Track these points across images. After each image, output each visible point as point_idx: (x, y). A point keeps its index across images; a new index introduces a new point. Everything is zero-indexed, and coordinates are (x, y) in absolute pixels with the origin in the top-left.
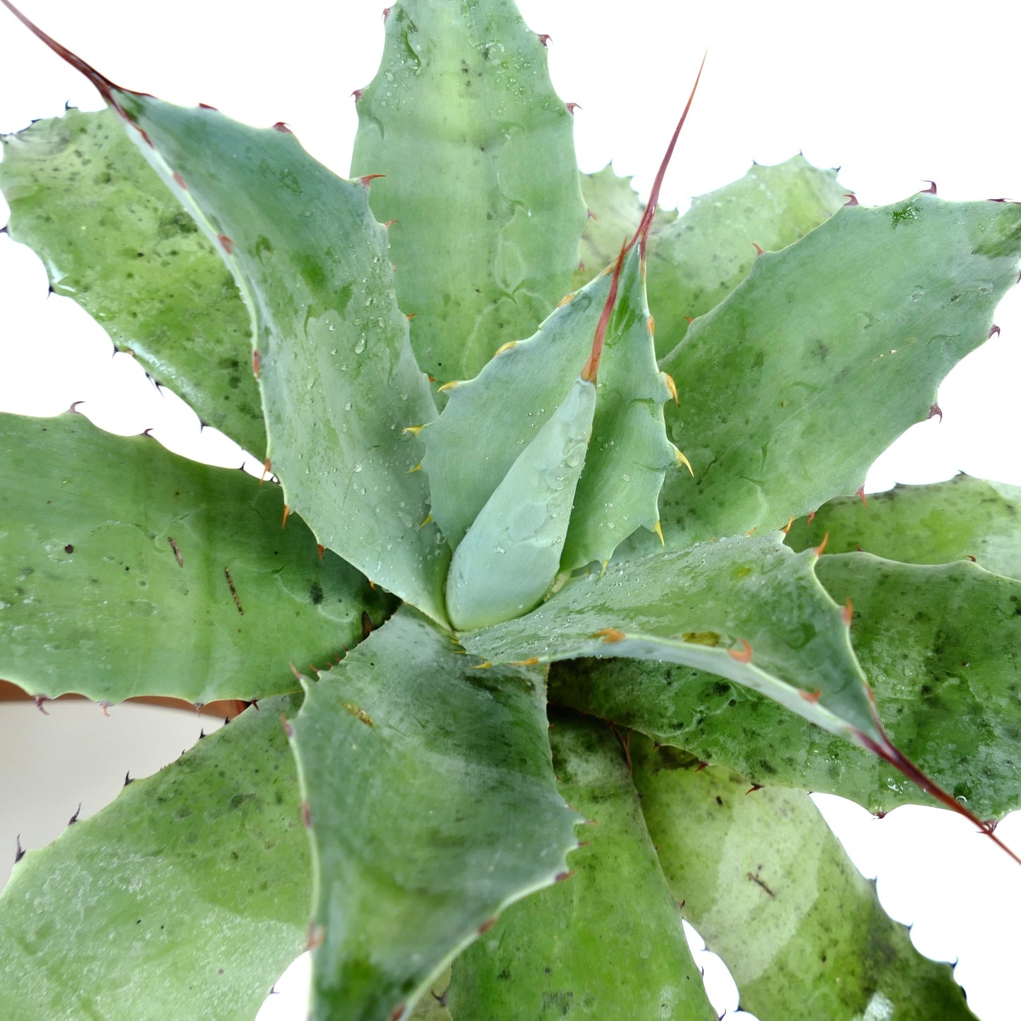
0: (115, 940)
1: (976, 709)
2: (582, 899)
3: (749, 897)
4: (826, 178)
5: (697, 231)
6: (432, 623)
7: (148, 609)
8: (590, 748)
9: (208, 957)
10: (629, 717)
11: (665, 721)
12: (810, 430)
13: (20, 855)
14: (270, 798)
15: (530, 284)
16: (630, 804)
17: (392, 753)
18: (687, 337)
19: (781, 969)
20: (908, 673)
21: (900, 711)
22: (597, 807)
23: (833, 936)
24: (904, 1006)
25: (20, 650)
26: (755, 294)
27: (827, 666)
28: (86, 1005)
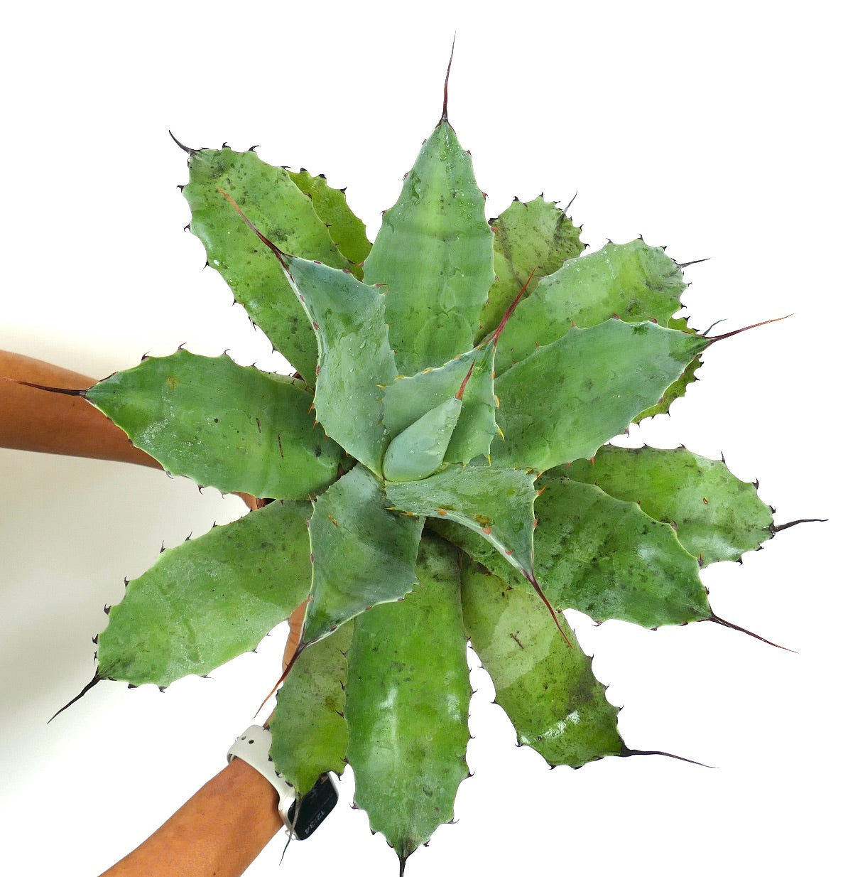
0: (202, 596)
1: (612, 573)
2: (420, 624)
3: (509, 645)
4: (655, 253)
5: (561, 284)
6: (374, 474)
7: (244, 452)
8: (441, 554)
9: (242, 612)
10: (462, 543)
11: (478, 549)
12: (575, 423)
13: (163, 550)
14: (279, 546)
15: (458, 309)
16: (454, 586)
17: (344, 539)
18: (533, 355)
19: (520, 686)
20: (590, 550)
21: (580, 567)
22: (436, 584)
23: (554, 678)
24: (587, 723)
26: (567, 347)
27: (523, 541)
28: (186, 622)
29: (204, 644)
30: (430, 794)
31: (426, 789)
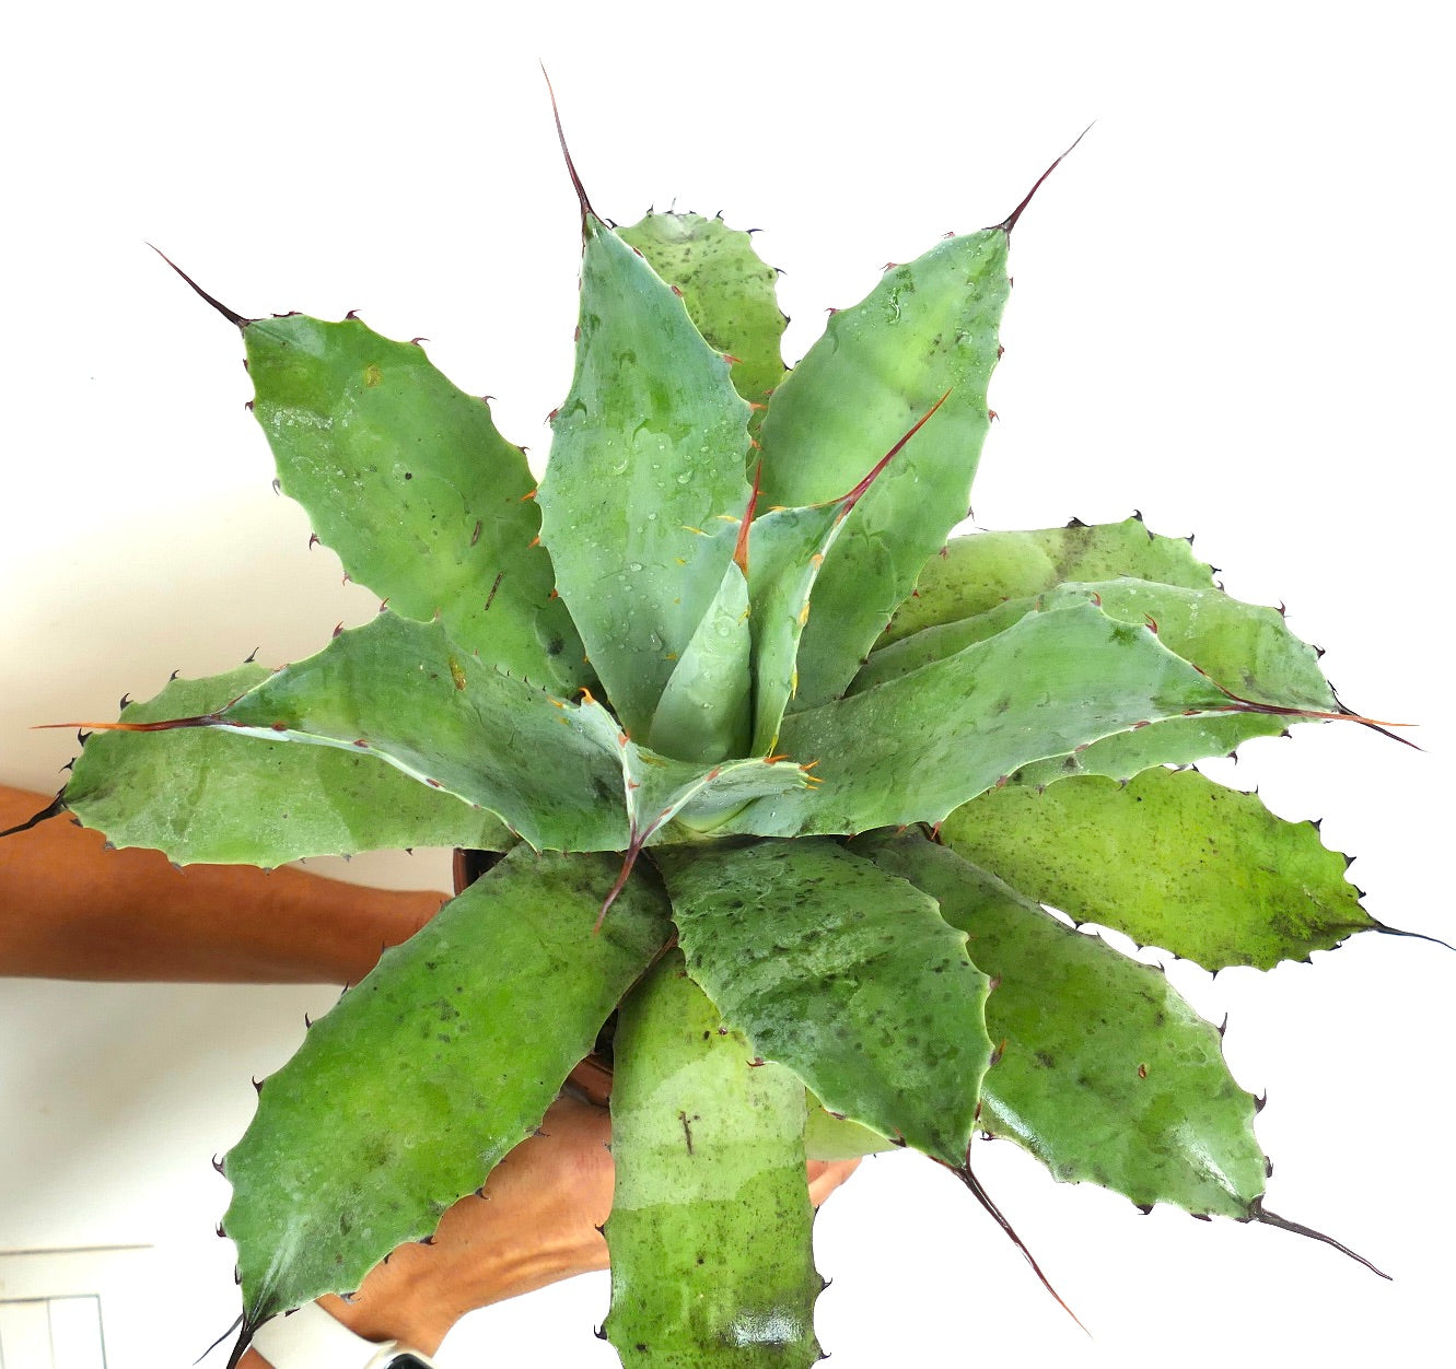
0: (251, 746)
1: (843, 1006)
2: (528, 977)
3: (669, 1131)
7: (425, 550)
9: (286, 801)
13: (250, 660)
15: (887, 538)
16: (632, 966)
19: (654, 1222)
20: (837, 962)
21: (801, 976)
22: (604, 942)
23: (725, 1253)
25: (326, 502)
28: (205, 769)
29: (205, 814)
30: (346, 1229)
31: (347, 1218)
